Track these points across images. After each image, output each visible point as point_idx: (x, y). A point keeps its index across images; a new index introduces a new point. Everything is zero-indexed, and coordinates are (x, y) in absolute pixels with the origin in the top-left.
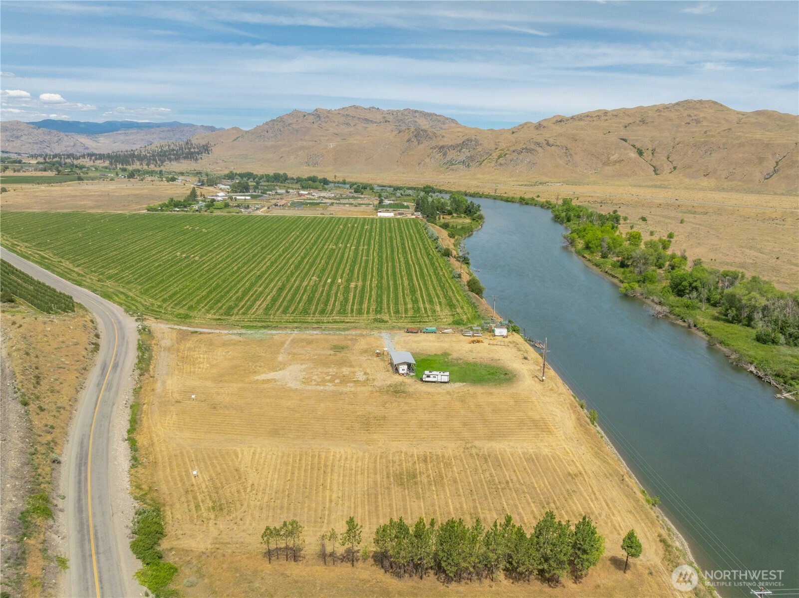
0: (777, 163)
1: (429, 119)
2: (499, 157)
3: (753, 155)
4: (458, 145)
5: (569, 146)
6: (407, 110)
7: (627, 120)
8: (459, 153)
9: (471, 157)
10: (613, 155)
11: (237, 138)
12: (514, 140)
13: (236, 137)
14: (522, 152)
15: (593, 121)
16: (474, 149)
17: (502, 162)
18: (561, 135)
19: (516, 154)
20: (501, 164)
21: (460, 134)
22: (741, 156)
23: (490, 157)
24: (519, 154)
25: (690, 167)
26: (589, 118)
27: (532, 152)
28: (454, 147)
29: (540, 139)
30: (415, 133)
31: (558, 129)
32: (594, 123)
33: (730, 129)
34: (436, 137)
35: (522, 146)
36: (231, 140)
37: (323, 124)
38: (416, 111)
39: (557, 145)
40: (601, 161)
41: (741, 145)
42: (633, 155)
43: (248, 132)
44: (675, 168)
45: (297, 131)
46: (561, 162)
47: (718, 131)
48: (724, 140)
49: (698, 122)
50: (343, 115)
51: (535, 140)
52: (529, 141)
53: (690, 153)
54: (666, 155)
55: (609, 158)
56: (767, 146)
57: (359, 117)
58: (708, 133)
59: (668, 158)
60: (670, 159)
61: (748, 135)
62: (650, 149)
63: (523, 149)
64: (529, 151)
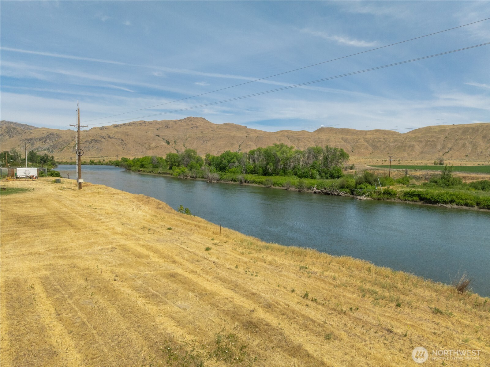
0: (240, 146)
2: (75, 145)
3: (227, 142)
4: (43, 138)
5: (123, 139)
7: (158, 126)
8: (44, 143)
9: (54, 145)
10: (152, 144)
12: (85, 135)
14: (92, 142)
15: (138, 126)
16: (56, 140)
18: (118, 132)
19: (87, 143)
21: (45, 132)
22: (222, 143)
23: (69, 145)
24: (90, 143)
26: (134, 125)
27: (99, 142)
28: (39, 139)
29: (103, 135)
30: (6, 130)
31: (116, 130)
32: (139, 127)
33: (214, 130)
34: (25, 133)
35: (91, 138)
39: (115, 138)
40: (145, 148)
41: (221, 137)
42: (164, 143)
46: (119, 148)
47: (208, 131)
48: (212, 135)
49: (197, 127)
51: (100, 135)
52: (97, 136)
53: (195, 142)
54: (183, 144)
55: (150, 146)
56: (234, 138)
58: (203, 132)
59: (184, 145)
60: (185, 146)
61: (223, 133)
62: (173, 140)
63: (92, 140)
64: (96, 141)
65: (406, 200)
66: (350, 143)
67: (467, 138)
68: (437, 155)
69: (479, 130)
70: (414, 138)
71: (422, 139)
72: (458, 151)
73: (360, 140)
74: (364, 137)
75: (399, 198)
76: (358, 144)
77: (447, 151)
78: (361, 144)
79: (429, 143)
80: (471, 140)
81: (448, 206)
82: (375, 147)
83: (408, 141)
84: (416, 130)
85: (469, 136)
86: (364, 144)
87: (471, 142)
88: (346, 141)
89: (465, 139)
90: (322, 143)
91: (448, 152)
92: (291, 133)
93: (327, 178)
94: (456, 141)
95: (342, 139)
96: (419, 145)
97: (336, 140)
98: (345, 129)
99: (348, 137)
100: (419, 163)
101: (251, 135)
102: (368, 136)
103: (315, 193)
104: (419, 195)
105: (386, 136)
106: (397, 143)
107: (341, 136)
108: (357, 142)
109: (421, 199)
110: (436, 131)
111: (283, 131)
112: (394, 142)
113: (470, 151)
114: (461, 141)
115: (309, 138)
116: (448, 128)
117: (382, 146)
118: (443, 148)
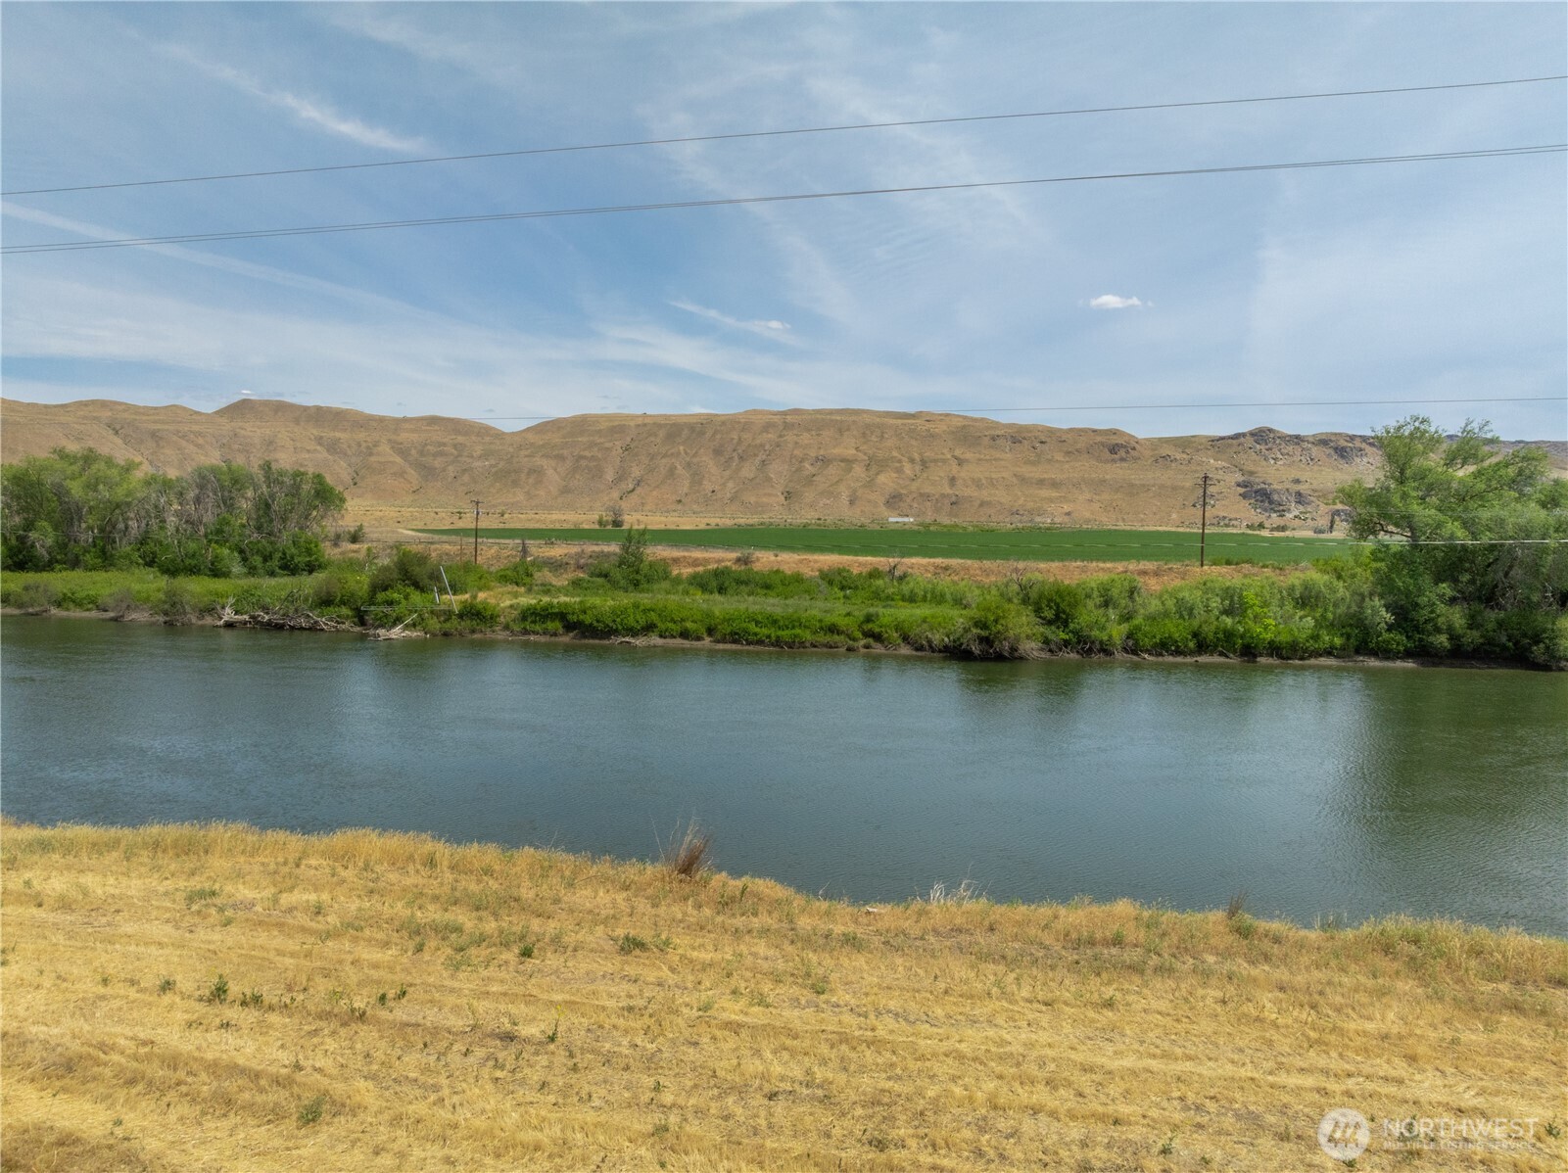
65: (526, 632)
66: (345, 454)
67: (679, 453)
68: (606, 499)
69: (704, 434)
70: (543, 446)
71: (565, 452)
72: (657, 487)
73: (380, 449)
74: (393, 437)
75: (507, 627)
76: (373, 459)
77: (631, 486)
78: (382, 459)
79: (584, 463)
80: (688, 459)
81: (639, 642)
82: (428, 472)
83: (526, 456)
84: (548, 422)
85: (681, 448)
86: (392, 459)
87: (689, 465)
88: (333, 447)
89: (672, 454)
90: (247, 451)
91: (633, 490)
92: (125, 411)
93: (272, 574)
94: (652, 459)
95: (319, 440)
96: (555, 470)
97: (299, 445)
98: (329, 410)
99: (338, 435)
100: (559, 521)
102: (403, 436)
103: (229, 625)
104: (562, 616)
105: (460, 439)
106: (493, 462)
107: (315, 432)
108: (371, 454)
109: (569, 627)
110: (600, 430)
111: (93, 402)
112: (485, 455)
113: (686, 490)
114: (664, 461)
115: (200, 434)
116: (632, 424)
117: (451, 468)
118: (621, 477)
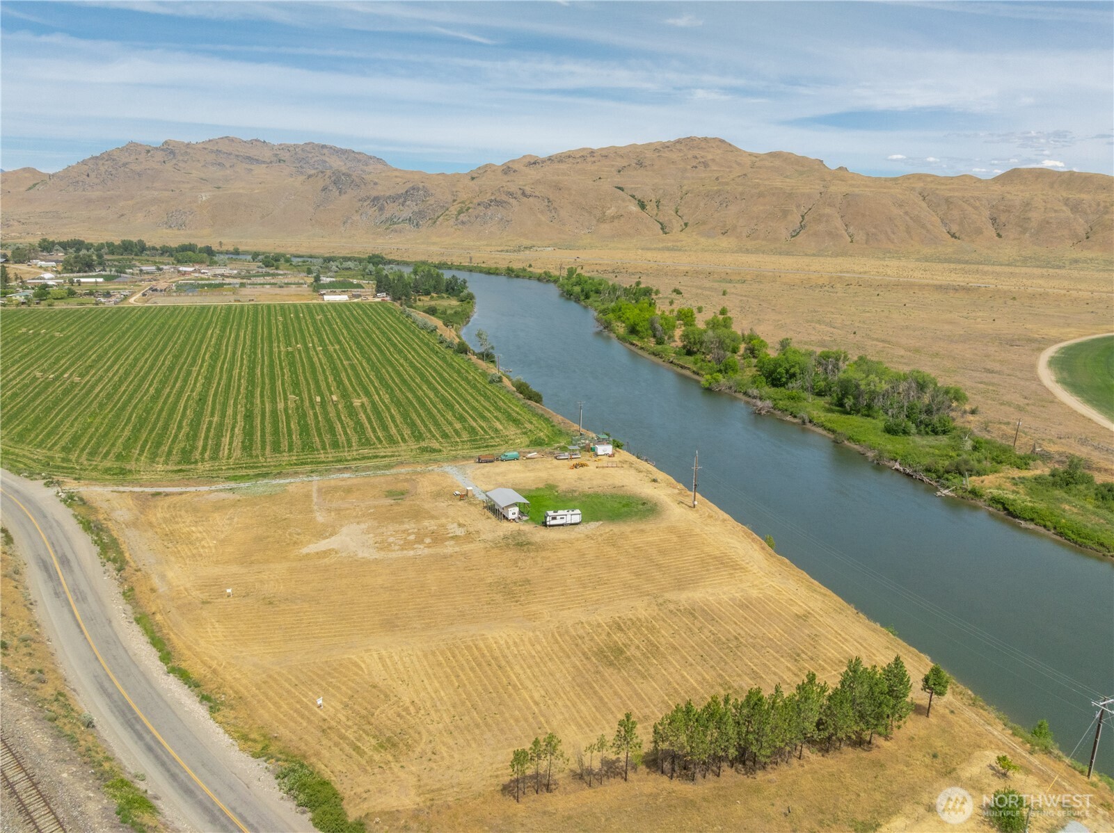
0: (803, 217)
1: (344, 157)
2: (460, 212)
3: (775, 207)
4: (399, 196)
5: (551, 197)
6: (309, 144)
7: (620, 163)
8: (401, 208)
9: (420, 212)
10: (609, 208)
11: (35, 185)
12: (477, 189)
13: (31, 183)
14: (490, 205)
15: (578, 163)
16: (423, 201)
17: (465, 219)
18: (538, 182)
19: (482, 208)
20: (463, 223)
21: (399, 180)
22: (762, 208)
23: (447, 212)
24: (486, 208)
25: (704, 223)
26: (571, 159)
27: (504, 205)
28: (394, 199)
29: (513, 188)
30: (333, 178)
31: (533, 174)
32: (579, 166)
33: (745, 175)
34: (365, 184)
35: (489, 196)
36: (24, 189)
37: (180, 164)
38: (324, 147)
39: (535, 196)
40: (595, 217)
41: (761, 195)
42: (634, 208)
43: (53, 175)
44: (686, 224)
45: (140, 175)
46: (543, 219)
47: (732, 177)
48: (740, 189)
49: (706, 165)
50: (212, 151)
51: (506, 189)
52: (499, 190)
53: (702, 204)
54: (674, 208)
55: (604, 213)
56: (790, 196)
57: (237, 153)
58: (720, 180)
59: (677, 212)
60: (679, 213)
61: (767, 183)
62: (654, 200)
63: (491, 201)
64: (499, 203)
66: (1085, 213)
76: (1107, 217)
88: (1075, 207)
90: (1009, 211)
92: (932, 182)
95: (1066, 202)
97: (1049, 206)
99: (1083, 196)
101: (833, 189)
107: (1064, 194)
108: (1107, 213)
111: (913, 176)
115: (978, 199)
